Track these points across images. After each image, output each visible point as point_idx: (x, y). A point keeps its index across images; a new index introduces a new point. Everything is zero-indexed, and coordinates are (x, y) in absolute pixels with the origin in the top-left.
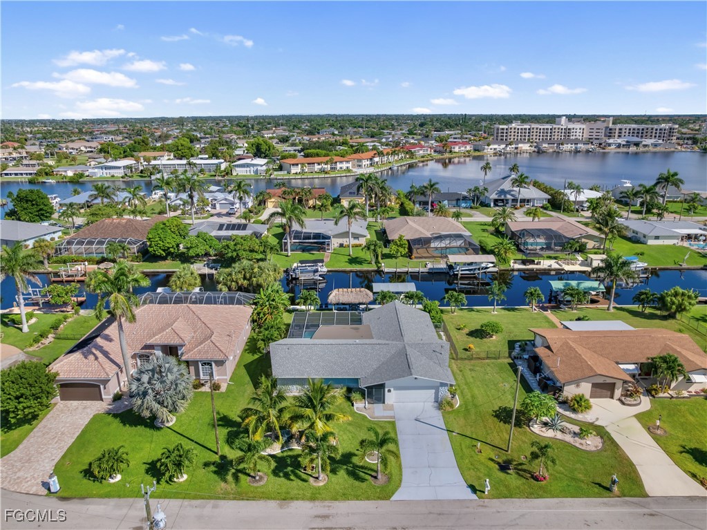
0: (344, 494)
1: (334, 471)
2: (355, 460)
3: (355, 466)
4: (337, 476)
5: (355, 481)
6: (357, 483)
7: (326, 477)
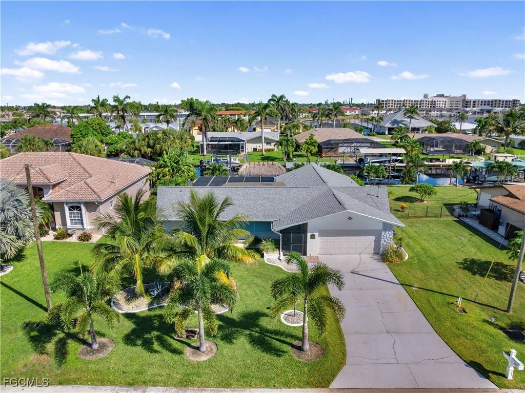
0: (243, 377)
1: (228, 338)
2: (264, 322)
3: (264, 331)
4: (233, 346)
5: (264, 354)
6: (267, 357)
7: (214, 347)
